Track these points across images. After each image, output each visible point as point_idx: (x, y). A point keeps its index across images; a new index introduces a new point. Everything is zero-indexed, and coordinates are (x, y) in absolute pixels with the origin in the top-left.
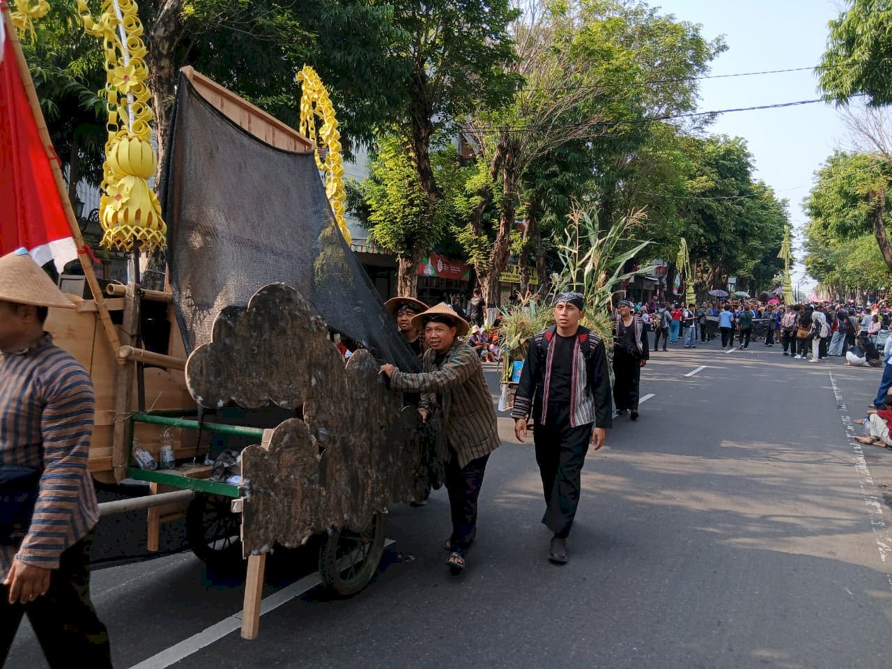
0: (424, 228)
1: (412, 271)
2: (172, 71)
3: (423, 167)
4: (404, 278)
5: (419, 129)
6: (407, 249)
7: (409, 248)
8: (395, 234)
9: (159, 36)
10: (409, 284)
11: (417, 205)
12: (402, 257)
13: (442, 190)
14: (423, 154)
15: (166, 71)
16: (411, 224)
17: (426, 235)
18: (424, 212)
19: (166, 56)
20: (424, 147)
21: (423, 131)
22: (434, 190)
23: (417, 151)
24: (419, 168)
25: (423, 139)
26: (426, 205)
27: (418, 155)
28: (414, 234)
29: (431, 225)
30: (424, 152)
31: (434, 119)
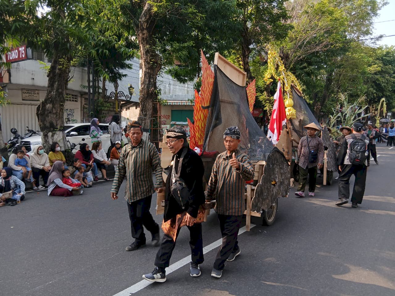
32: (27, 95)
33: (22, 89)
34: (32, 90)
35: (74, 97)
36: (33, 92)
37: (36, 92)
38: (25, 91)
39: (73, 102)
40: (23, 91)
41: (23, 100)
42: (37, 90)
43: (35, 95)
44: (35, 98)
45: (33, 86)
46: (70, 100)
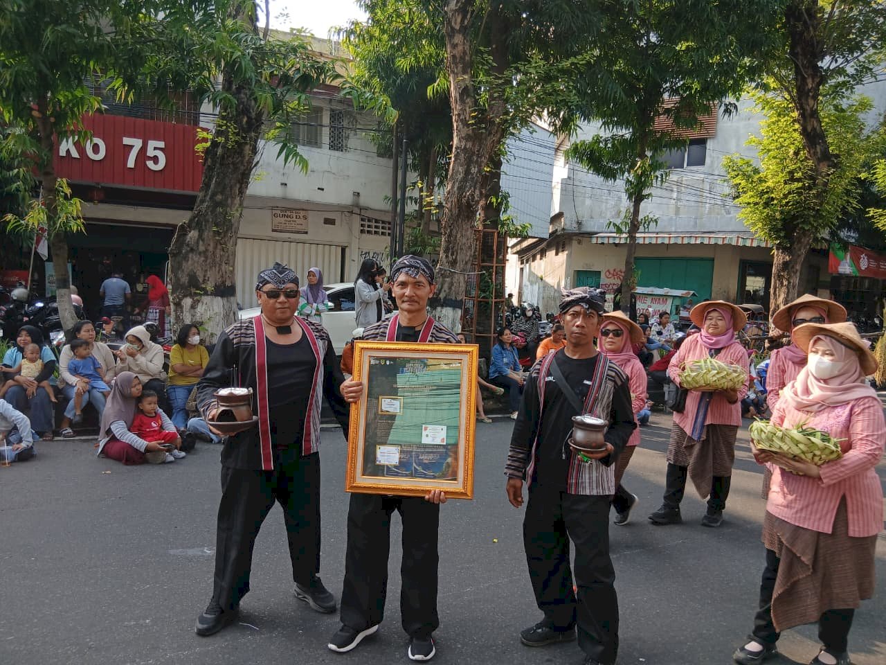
0: (809, 209)
1: (791, 265)
2: (467, 47)
3: (809, 129)
4: (779, 276)
5: (804, 79)
6: (785, 237)
7: (788, 236)
8: (769, 219)
9: (451, 10)
10: (785, 283)
11: (798, 180)
12: (778, 249)
13: (837, 156)
14: (809, 111)
15: (460, 48)
16: (793, 205)
17: (812, 219)
18: (810, 188)
19: (459, 31)
20: (811, 102)
21: (809, 81)
22: (826, 157)
23: (801, 107)
24: (804, 132)
25: (809, 91)
26: (811, 178)
27: (803, 115)
28: (794, 217)
29: (821, 205)
30: (811, 109)
31: (825, 63)
32: (283, 220)
33: (272, 208)
34: (291, 210)
35: (387, 226)
36: (294, 215)
37: (302, 214)
38: (278, 212)
39: (383, 237)
40: (274, 212)
41: (273, 231)
42: (303, 210)
43: (298, 221)
44: (299, 227)
45: (284, 199)
46: (375, 231)
